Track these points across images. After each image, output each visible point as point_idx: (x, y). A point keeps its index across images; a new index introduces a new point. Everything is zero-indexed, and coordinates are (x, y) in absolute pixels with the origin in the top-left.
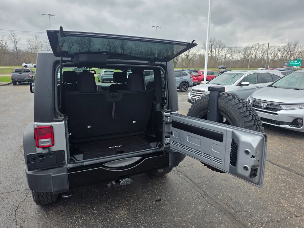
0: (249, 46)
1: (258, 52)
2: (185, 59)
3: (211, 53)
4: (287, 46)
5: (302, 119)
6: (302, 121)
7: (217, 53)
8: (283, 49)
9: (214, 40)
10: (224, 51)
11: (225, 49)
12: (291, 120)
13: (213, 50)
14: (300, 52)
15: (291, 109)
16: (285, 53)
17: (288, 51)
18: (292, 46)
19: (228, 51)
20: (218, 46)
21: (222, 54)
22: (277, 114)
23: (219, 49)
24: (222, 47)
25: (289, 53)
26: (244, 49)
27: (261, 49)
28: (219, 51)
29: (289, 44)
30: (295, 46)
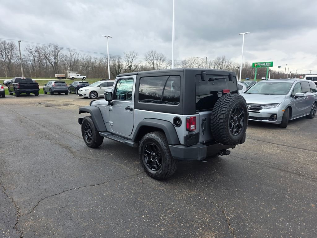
0: (187, 59)
1: (194, 65)
2: (128, 70)
3: (153, 64)
4: (217, 60)
5: (276, 115)
6: (276, 116)
7: (158, 65)
8: (214, 63)
9: (155, 52)
10: (165, 63)
11: (166, 61)
12: (269, 116)
13: (155, 62)
14: (228, 66)
15: (268, 108)
16: (216, 66)
17: (218, 65)
18: (221, 61)
19: (168, 63)
20: (159, 59)
21: (163, 66)
22: (259, 112)
23: (160, 61)
24: (162, 59)
25: (219, 67)
26: (182, 62)
27: (197, 63)
28: (160, 63)
29: (219, 59)
30: (223, 59)
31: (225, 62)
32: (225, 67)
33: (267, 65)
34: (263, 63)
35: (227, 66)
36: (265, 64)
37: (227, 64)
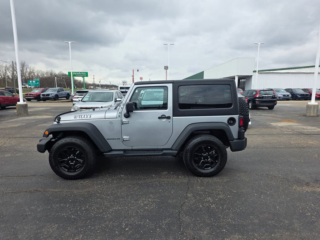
31: (25, 68)
32: (27, 74)
33: (83, 75)
34: (78, 73)
35: (30, 73)
36: (80, 74)
37: (28, 70)
